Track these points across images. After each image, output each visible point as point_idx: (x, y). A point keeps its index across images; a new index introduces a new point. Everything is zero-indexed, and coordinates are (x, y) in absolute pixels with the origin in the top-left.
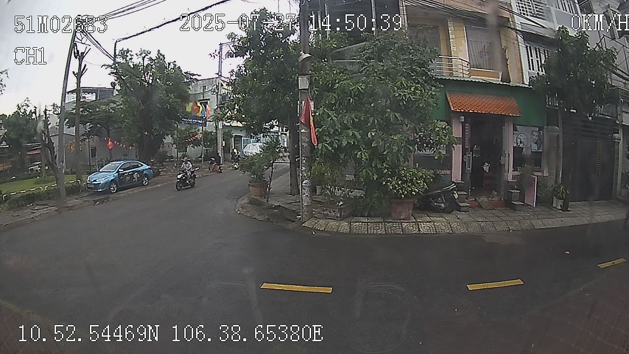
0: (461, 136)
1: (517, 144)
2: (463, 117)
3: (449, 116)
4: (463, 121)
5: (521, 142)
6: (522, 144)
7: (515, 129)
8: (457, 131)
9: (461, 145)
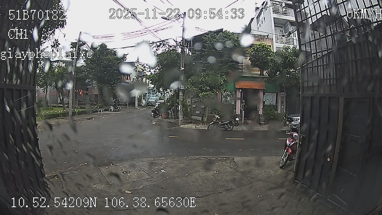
0: (240, 97)
1: (265, 100)
2: (241, 90)
3: (236, 90)
4: (241, 91)
5: (267, 99)
6: (267, 100)
7: (264, 94)
8: (239, 95)
9: (240, 101)
